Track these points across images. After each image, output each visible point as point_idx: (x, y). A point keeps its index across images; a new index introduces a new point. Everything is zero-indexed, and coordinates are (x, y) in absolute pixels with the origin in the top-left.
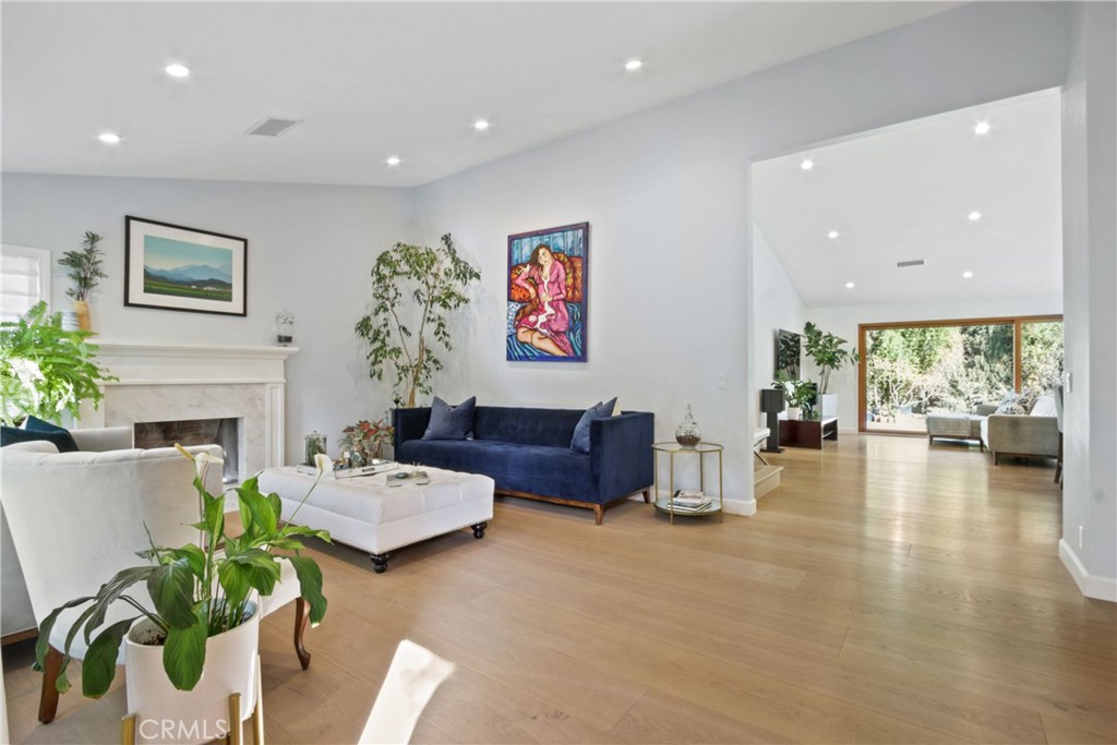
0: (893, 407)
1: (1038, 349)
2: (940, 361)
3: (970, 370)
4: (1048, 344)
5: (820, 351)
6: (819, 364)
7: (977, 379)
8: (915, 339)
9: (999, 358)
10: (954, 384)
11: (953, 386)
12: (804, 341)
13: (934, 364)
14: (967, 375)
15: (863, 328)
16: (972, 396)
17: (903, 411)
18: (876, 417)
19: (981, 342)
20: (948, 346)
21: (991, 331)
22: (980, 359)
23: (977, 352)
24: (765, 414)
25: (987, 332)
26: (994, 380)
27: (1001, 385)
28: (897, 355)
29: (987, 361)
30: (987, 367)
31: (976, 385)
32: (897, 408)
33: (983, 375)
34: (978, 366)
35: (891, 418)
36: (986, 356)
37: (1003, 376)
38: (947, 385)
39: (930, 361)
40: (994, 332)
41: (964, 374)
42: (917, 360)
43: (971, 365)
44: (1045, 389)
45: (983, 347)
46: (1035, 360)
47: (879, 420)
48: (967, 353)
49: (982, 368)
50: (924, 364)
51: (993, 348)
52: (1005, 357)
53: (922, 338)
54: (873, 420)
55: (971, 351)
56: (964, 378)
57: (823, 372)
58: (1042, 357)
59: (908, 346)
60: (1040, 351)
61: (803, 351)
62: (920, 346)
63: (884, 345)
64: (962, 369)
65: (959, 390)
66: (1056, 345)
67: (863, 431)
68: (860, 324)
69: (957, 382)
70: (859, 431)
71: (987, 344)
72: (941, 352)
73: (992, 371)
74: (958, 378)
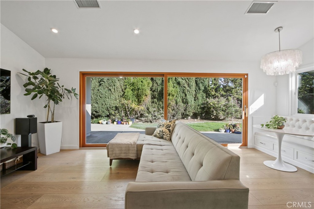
0: (128, 118)
1: (171, 97)
2: (144, 100)
3: (153, 104)
4: (173, 96)
8: (135, 92)
9: (160, 100)
10: (148, 109)
11: (148, 110)
13: (142, 102)
14: (152, 106)
15: (83, 75)
16: (153, 113)
17: (132, 120)
18: (122, 122)
19: (156, 95)
20: (146, 96)
21: (158, 91)
22: (156, 100)
23: (155, 98)
25: (157, 91)
26: (159, 107)
27: (161, 109)
28: (130, 98)
29: (158, 101)
30: (157, 103)
31: (154, 109)
32: (129, 118)
33: (156, 106)
34: (155, 102)
35: (127, 123)
36: (157, 99)
38: (146, 109)
39: (141, 100)
40: (159, 91)
41: (151, 106)
42: (137, 100)
43: (153, 102)
44: (172, 110)
46: (170, 101)
47: (123, 124)
48: (152, 98)
49: (156, 103)
50: (139, 102)
51: (159, 97)
53: (138, 92)
54: (121, 124)
55: (153, 97)
58: (172, 100)
59: (134, 95)
60: (171, 98)
62: (137, 95)
63: (126, 94)
64: (151, 104)
65: (149, 111)
66: (175, 96)
67: (83, 147)
68: (80, 72)
69: (149, 108)
70: (80, 147)
71: (157, 95)
72: (144, 97)
73: (159, 104)
74: (149, 107)
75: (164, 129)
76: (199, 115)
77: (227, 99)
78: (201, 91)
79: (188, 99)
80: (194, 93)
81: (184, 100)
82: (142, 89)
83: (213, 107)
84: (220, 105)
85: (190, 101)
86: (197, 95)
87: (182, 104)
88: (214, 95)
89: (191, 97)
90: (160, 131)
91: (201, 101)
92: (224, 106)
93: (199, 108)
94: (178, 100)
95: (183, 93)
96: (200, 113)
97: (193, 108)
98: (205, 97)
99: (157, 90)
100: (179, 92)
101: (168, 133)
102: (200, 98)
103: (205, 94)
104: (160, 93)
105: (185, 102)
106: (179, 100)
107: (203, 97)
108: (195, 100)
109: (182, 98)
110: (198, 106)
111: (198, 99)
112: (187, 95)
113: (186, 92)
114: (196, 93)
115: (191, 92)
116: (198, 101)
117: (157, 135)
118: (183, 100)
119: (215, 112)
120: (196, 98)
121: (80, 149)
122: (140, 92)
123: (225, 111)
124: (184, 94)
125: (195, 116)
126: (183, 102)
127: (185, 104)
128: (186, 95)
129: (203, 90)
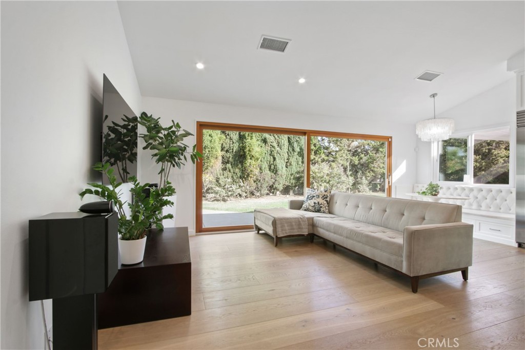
1: (253, 162)
2: (212, 166)
3: (224, 172)
4: (257, 159)
5: (161, 144)
6: (158, 161)
7: (228, 177)
9: (237, 165)
11: (217, 181)
12: (142, 130)
13: (209, 168)
14: (223, 175)
16: (228, 186)
21: (234, 151)
22: (229, 166)
23: (228, 162)
24: (48, 303)
25: (233, 152)
26: (235, 178)
29: (232, 167)
30: (232, 171)
33: (230, 175)
34: (228, 170)
36: (231, 164)
37: (239, 175)
41: (222, 174)
45: (231, 159)
48: (223, 163)
49: (230, 171)
51: (234, 161)
52: (240, 166)
55: (225, 162)
56: (222, 176)
57: (163, 170)
58: (255, 166)
60: (254, 163)
61: (141, 143)
64: (221, 171)
65: (219, 183)
66: (260, 160)
67: (200, 232)
68: (197, 122)
69: (219, 179)
70: (196, 232)
71: (232, 158)
72: (213, 161)
73: (234, 173)
74: (219, 176)
75: (321, 200)
76: (292, 189)
77: (330, 166)
78: (296, 154)
79: (278, 165)
80: (286, 156)
81: (272, 167)
82: (212, 148)
83: (313, 177)
84: (322, 174)
85: (280, 167)
86: (290, 160)
87: (269, 172)
88: (313, 160)
89: (282, 161)
90: (315, 203)
91: (295, 168)
92: (328, 175)
93: (292, 178)
94: (263, 167)
95: (270, 155)
96: (294, 185)
97: (284, 178)
98: (300, 163)
99: (233, 149)
100: (265, 154)
101: (326, 205)
102: (294, 163)
103: (301, 158)
104: (236, 154)
105: (274, 170)
106: (265, 166)
107: (298, 162)
108: (286, 167)
109: (268, 163)
110: (291, 175)
111: (290, 165)
112: (277, 159)
113: (276, 155)
114: (289, 156)
115: (281, 154)
116: (292, 168)
117: (311, 208)
118: (270, 166)
119: (315, 184)
120: (288, 164)
121: (196, 235)
122: (208, 152)
123: (328, 183)
124: (272, 157)
125: (286, 190)
126: (270, 169)
127: (273, 172)
128: (274, 159)
129: (299, 152)
